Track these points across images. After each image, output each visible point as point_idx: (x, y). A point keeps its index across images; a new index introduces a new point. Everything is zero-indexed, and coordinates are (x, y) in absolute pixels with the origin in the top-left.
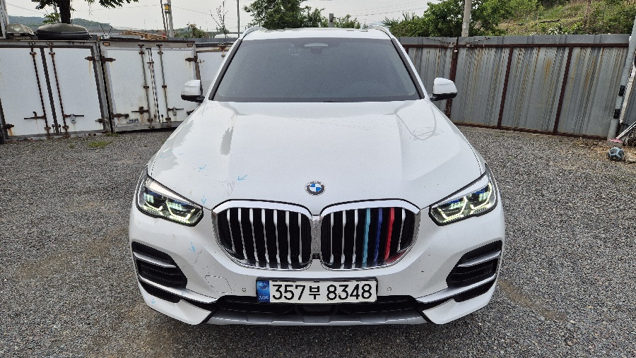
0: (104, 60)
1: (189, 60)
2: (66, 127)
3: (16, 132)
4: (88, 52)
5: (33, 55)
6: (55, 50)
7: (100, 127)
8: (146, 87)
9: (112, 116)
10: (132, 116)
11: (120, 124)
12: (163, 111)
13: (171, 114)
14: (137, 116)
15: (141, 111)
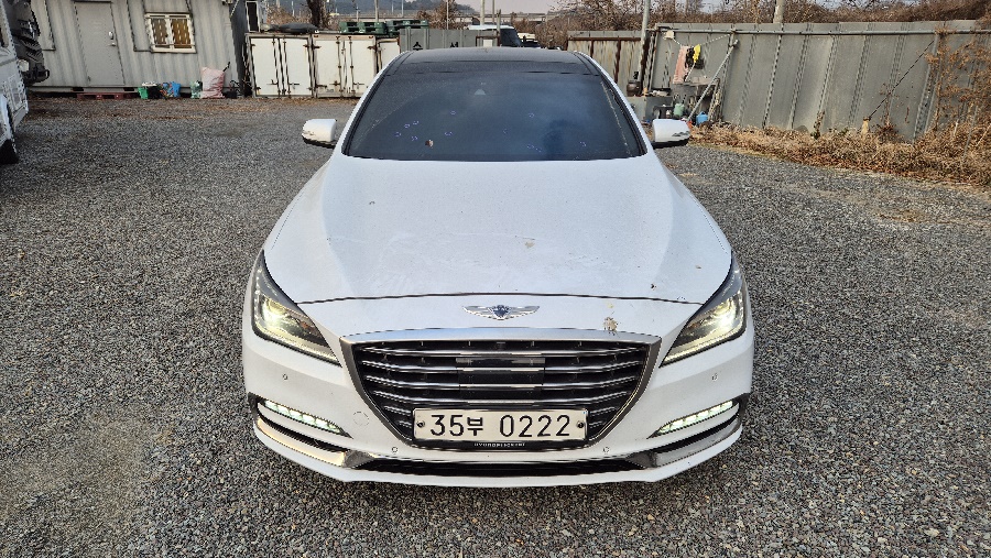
0: (313, 47)
1: (370, 48)
2: (289, 92)
3: (262, 92)
4: (305, 42)
5: (274, 43)
6: (286, 40)
7: (310, 93)
8: (340, 67)
9: (317, 86)
10: (330, 87)
11: (321, 92)
12: (349, 84)
13: (355, 87)
14: (333, 87)
15: (336, 84)
